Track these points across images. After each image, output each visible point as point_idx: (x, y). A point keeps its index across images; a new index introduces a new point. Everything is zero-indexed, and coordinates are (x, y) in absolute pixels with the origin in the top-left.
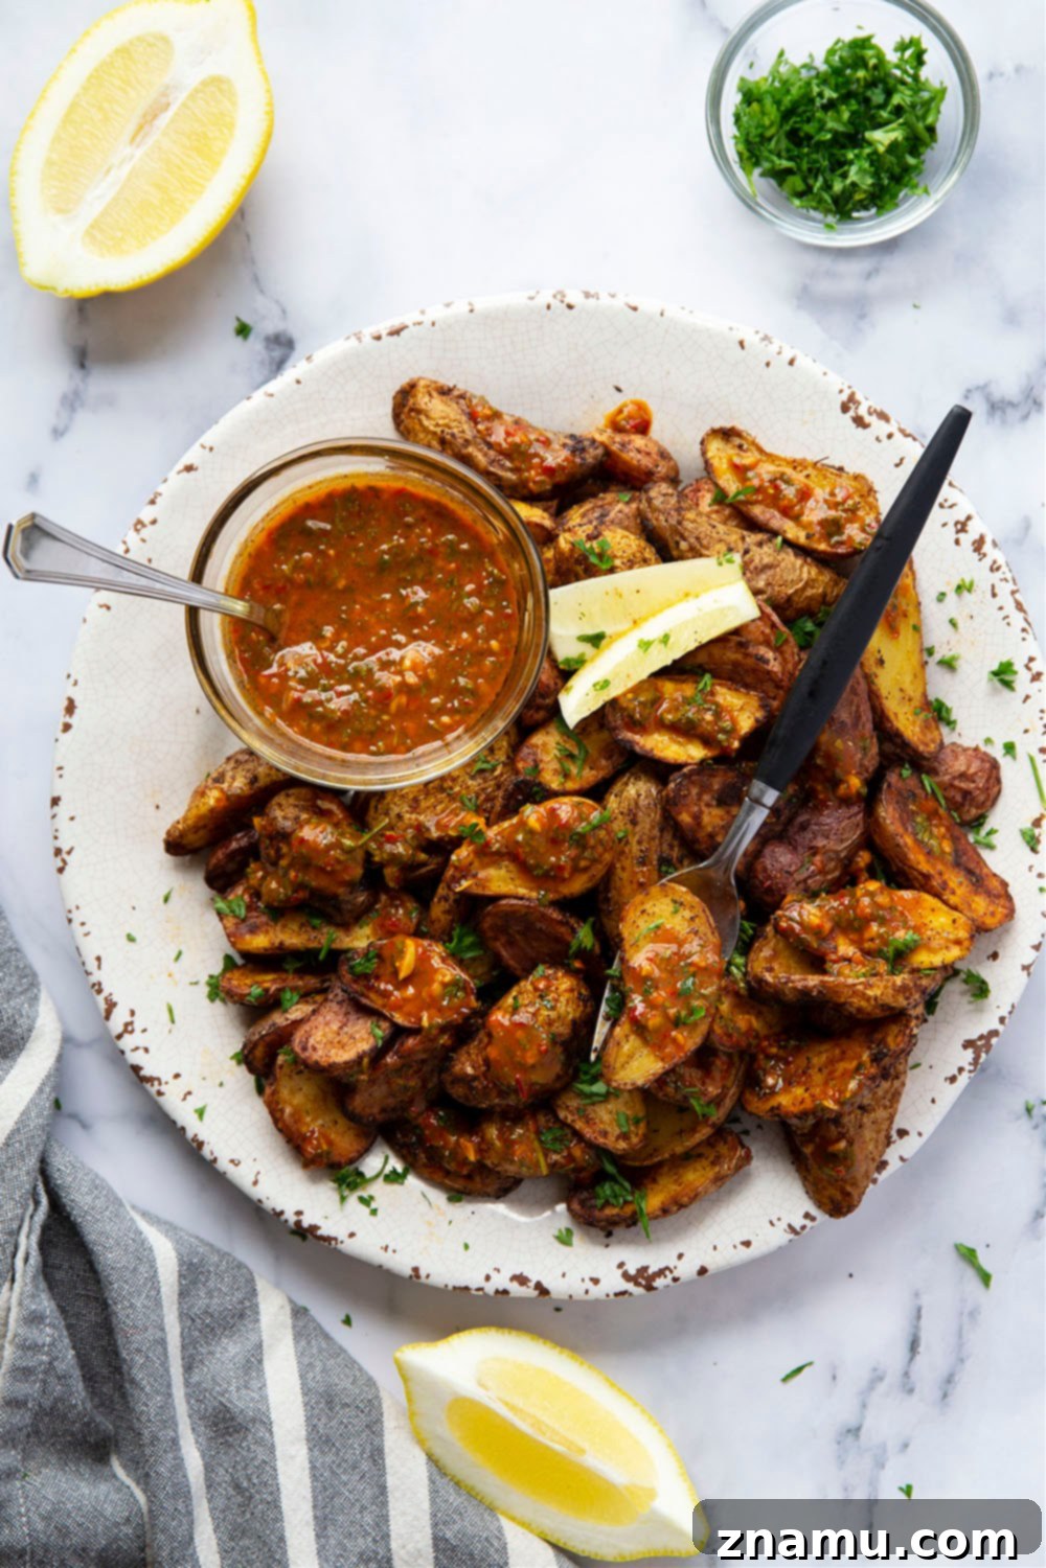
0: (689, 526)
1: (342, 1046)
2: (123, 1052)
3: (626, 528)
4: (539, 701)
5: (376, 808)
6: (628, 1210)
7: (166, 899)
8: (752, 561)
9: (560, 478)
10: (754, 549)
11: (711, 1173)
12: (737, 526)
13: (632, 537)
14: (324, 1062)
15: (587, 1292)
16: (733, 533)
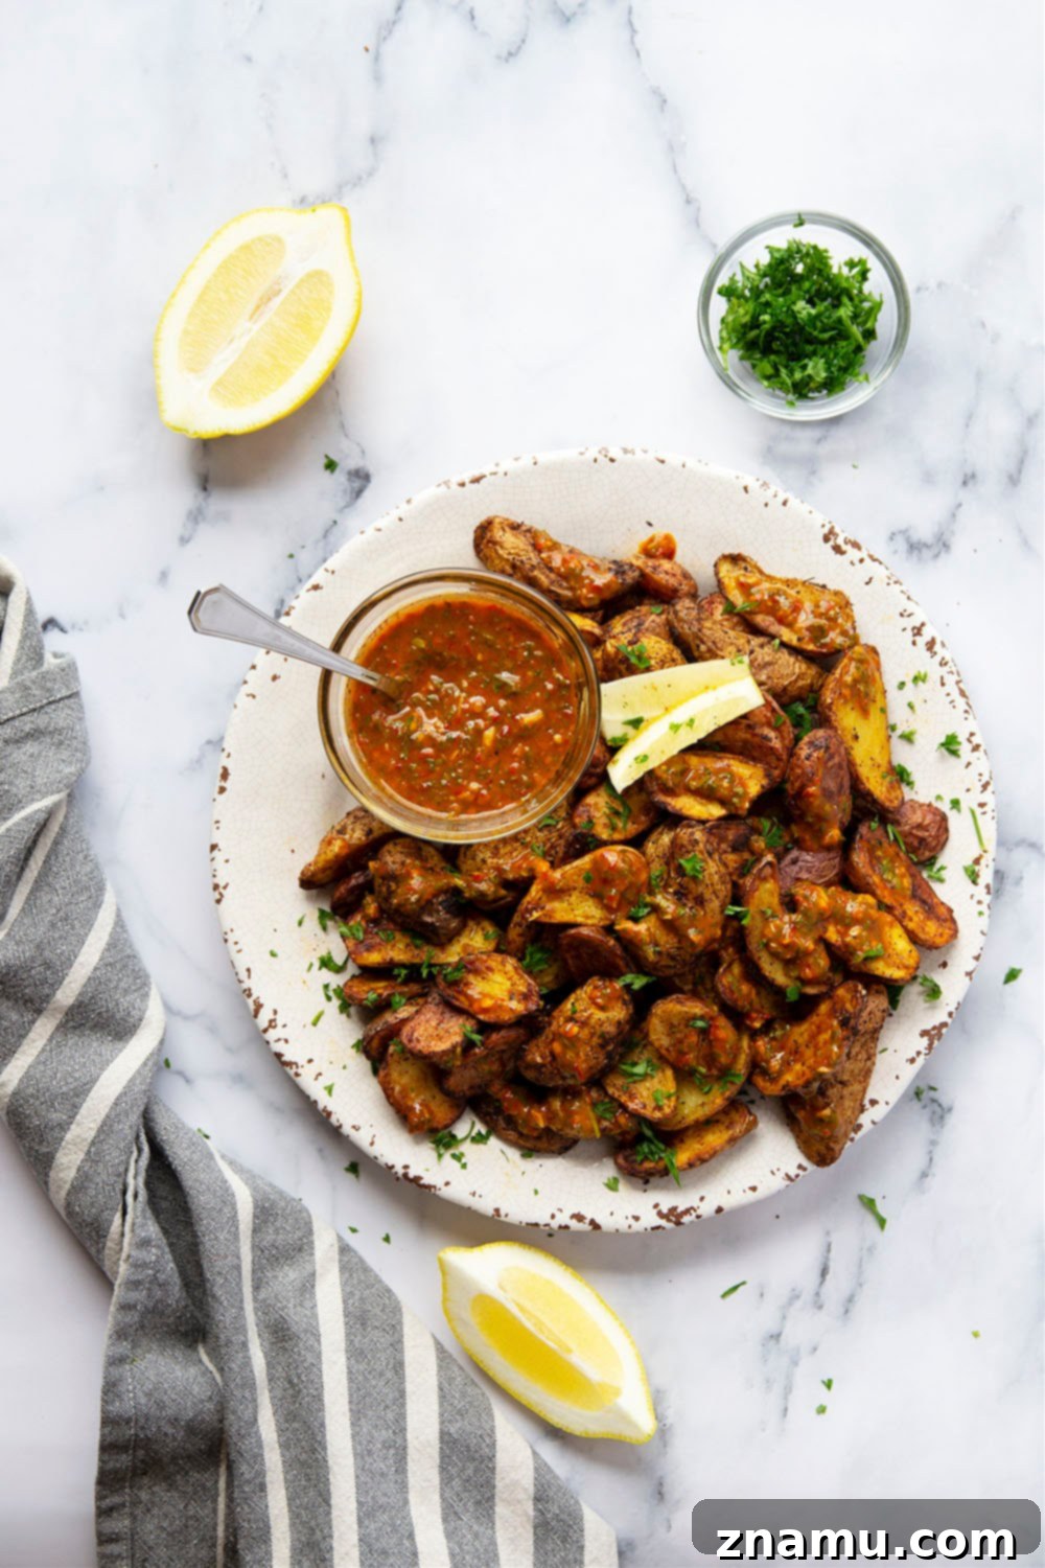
0: (708, 632)
1: (440, 1038)
2: (268, 1043)
3: (658, 635)
4: (592, 770)
5: (465, 854)
6: (661, 1165)
7: (300, 923)
8: (756, 659)
9: (607, 595)
10: (757, 649)
11: (726, 1135)
12: (743, 631)
13: (663, 642)
14: (426, 1051)
15: (630, 1227)
16: (740, 638)
